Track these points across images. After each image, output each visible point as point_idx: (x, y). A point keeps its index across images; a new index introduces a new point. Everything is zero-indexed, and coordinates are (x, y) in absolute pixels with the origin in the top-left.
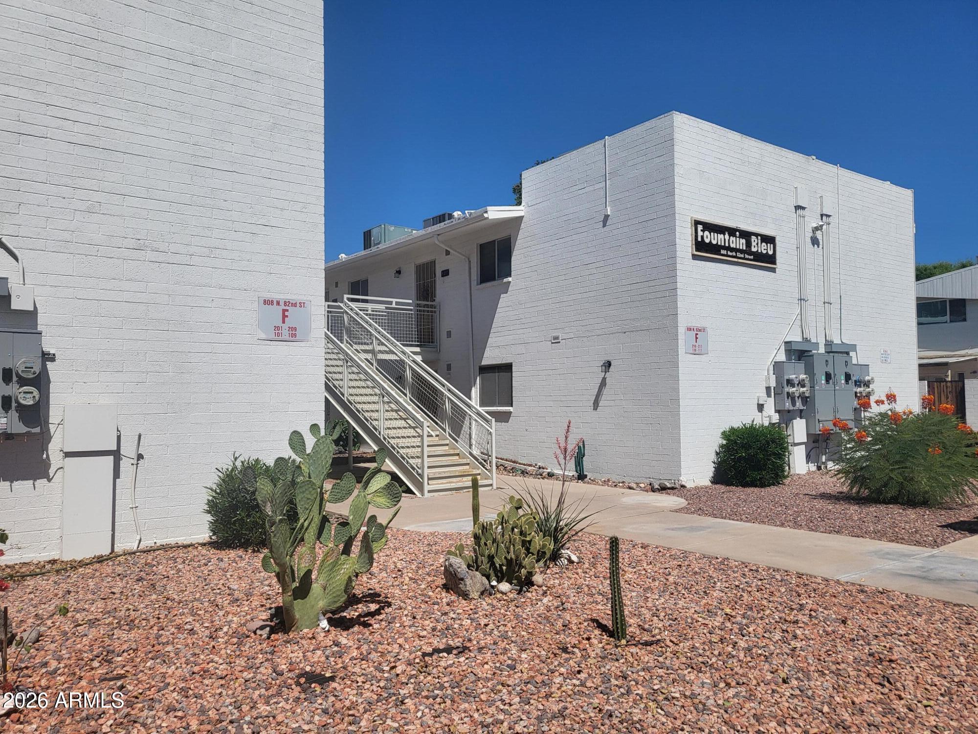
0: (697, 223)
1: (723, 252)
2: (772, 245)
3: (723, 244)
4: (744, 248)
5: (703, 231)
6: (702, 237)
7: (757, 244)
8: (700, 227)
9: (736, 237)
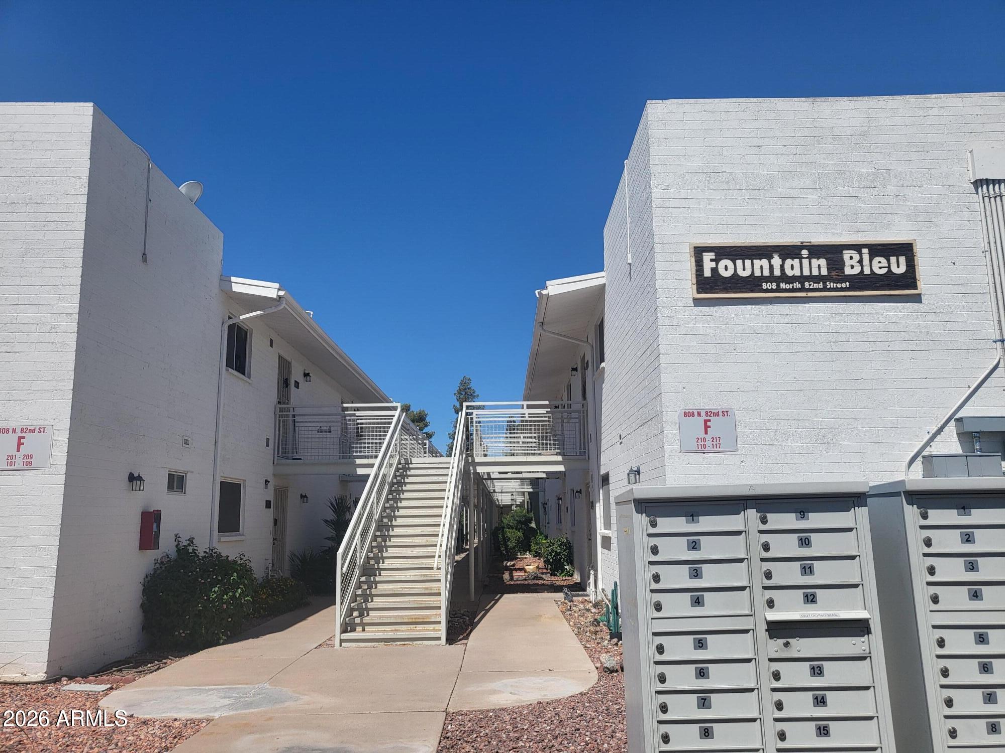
0: (699, 252)
1: (764, 286)
2: (902, 259)
3: (766, 273)
4: (824, 272)
5: (716, 261)
6: (714, 271)
7: (861, 262)
8: (708, 257)
9: (801, 258)
